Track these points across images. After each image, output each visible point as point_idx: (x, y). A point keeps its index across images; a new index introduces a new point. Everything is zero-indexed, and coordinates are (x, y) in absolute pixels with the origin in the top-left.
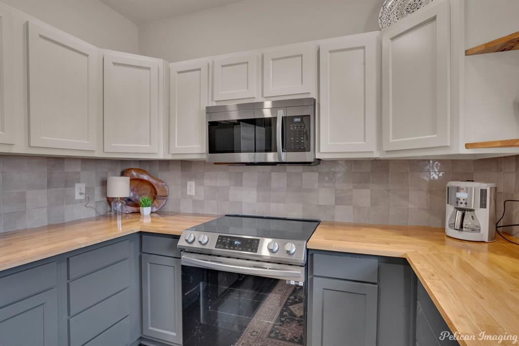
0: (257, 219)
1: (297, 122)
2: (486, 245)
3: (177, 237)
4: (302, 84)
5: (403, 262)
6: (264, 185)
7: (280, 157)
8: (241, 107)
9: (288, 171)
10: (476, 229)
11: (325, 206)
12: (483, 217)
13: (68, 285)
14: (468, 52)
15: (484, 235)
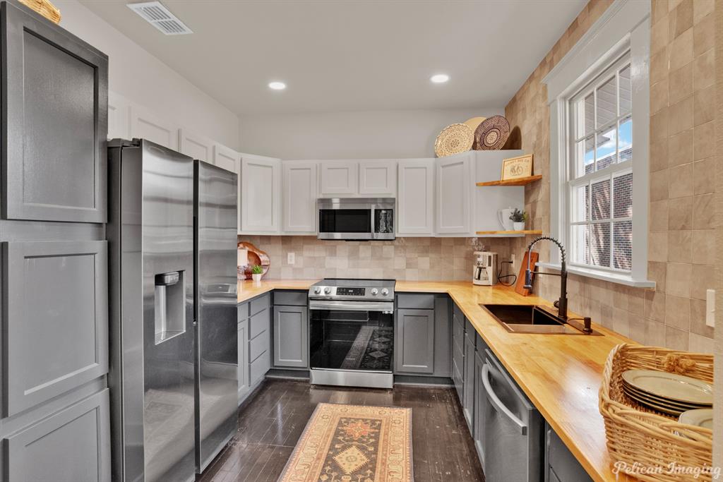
1: (384, 213)
2: (491, 287)
3: (307, 291)
4: (386, 186)
5: (446, 295)
7: (373, 236)
8: (343, 201)
10: (486, 279)
11: (399, 269)
12: (490, 272)
13: (249, 319)
14: (477, 185)
15: (490, 282)
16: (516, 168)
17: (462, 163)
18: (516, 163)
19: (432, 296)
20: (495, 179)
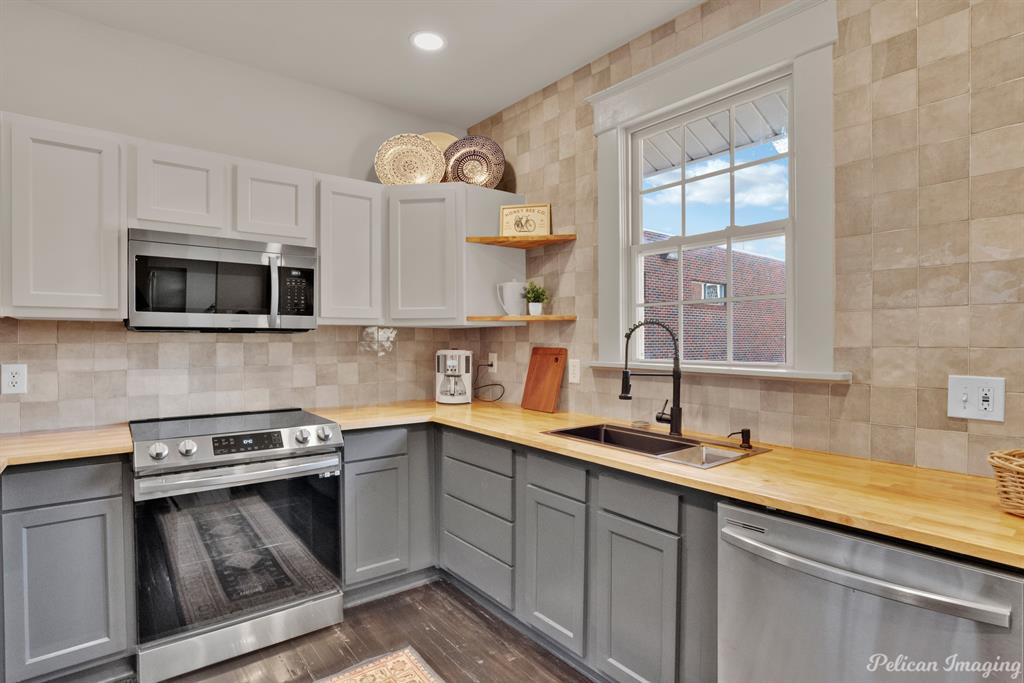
0: (190, 420)
1: (295, 276)
4: (296, 223)
6: (203, 364)
7: (273, 322)
9: (245, 340)
10: (462, 393)
11: (302, 388)
12: (467, 381)
14: (468, 239)
15: (468, 397)
16: (523, 222)
17: (443, 200)
18: (523, 214)
19: (404, 431)
20: (492, 234)
